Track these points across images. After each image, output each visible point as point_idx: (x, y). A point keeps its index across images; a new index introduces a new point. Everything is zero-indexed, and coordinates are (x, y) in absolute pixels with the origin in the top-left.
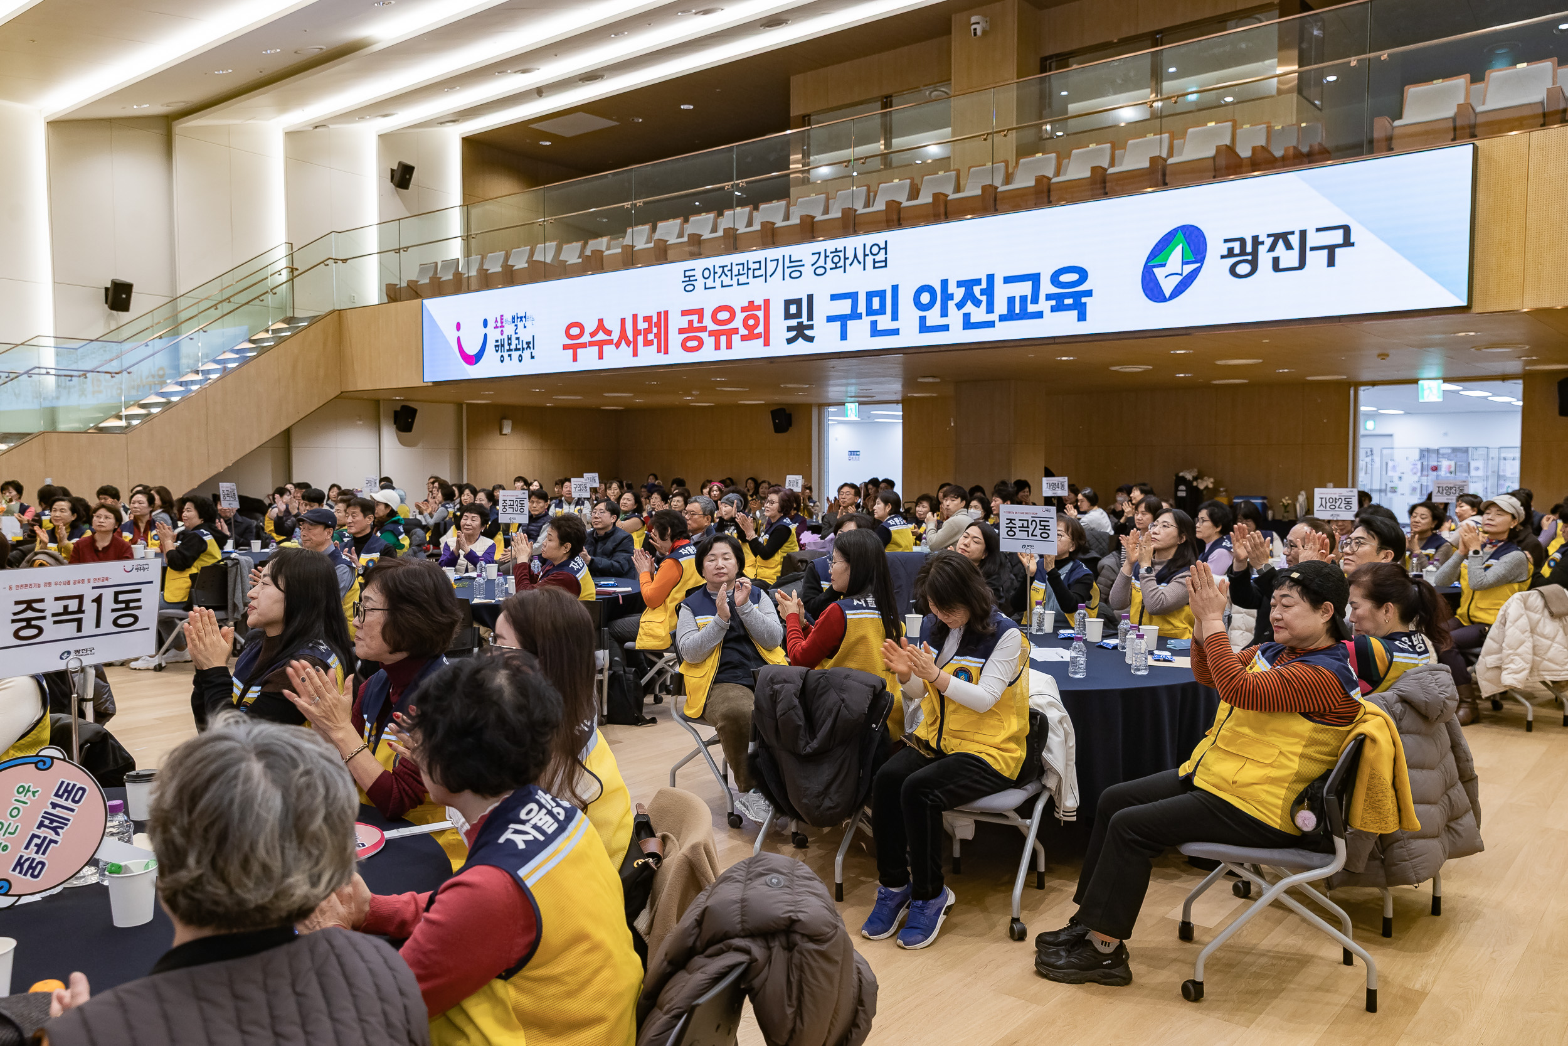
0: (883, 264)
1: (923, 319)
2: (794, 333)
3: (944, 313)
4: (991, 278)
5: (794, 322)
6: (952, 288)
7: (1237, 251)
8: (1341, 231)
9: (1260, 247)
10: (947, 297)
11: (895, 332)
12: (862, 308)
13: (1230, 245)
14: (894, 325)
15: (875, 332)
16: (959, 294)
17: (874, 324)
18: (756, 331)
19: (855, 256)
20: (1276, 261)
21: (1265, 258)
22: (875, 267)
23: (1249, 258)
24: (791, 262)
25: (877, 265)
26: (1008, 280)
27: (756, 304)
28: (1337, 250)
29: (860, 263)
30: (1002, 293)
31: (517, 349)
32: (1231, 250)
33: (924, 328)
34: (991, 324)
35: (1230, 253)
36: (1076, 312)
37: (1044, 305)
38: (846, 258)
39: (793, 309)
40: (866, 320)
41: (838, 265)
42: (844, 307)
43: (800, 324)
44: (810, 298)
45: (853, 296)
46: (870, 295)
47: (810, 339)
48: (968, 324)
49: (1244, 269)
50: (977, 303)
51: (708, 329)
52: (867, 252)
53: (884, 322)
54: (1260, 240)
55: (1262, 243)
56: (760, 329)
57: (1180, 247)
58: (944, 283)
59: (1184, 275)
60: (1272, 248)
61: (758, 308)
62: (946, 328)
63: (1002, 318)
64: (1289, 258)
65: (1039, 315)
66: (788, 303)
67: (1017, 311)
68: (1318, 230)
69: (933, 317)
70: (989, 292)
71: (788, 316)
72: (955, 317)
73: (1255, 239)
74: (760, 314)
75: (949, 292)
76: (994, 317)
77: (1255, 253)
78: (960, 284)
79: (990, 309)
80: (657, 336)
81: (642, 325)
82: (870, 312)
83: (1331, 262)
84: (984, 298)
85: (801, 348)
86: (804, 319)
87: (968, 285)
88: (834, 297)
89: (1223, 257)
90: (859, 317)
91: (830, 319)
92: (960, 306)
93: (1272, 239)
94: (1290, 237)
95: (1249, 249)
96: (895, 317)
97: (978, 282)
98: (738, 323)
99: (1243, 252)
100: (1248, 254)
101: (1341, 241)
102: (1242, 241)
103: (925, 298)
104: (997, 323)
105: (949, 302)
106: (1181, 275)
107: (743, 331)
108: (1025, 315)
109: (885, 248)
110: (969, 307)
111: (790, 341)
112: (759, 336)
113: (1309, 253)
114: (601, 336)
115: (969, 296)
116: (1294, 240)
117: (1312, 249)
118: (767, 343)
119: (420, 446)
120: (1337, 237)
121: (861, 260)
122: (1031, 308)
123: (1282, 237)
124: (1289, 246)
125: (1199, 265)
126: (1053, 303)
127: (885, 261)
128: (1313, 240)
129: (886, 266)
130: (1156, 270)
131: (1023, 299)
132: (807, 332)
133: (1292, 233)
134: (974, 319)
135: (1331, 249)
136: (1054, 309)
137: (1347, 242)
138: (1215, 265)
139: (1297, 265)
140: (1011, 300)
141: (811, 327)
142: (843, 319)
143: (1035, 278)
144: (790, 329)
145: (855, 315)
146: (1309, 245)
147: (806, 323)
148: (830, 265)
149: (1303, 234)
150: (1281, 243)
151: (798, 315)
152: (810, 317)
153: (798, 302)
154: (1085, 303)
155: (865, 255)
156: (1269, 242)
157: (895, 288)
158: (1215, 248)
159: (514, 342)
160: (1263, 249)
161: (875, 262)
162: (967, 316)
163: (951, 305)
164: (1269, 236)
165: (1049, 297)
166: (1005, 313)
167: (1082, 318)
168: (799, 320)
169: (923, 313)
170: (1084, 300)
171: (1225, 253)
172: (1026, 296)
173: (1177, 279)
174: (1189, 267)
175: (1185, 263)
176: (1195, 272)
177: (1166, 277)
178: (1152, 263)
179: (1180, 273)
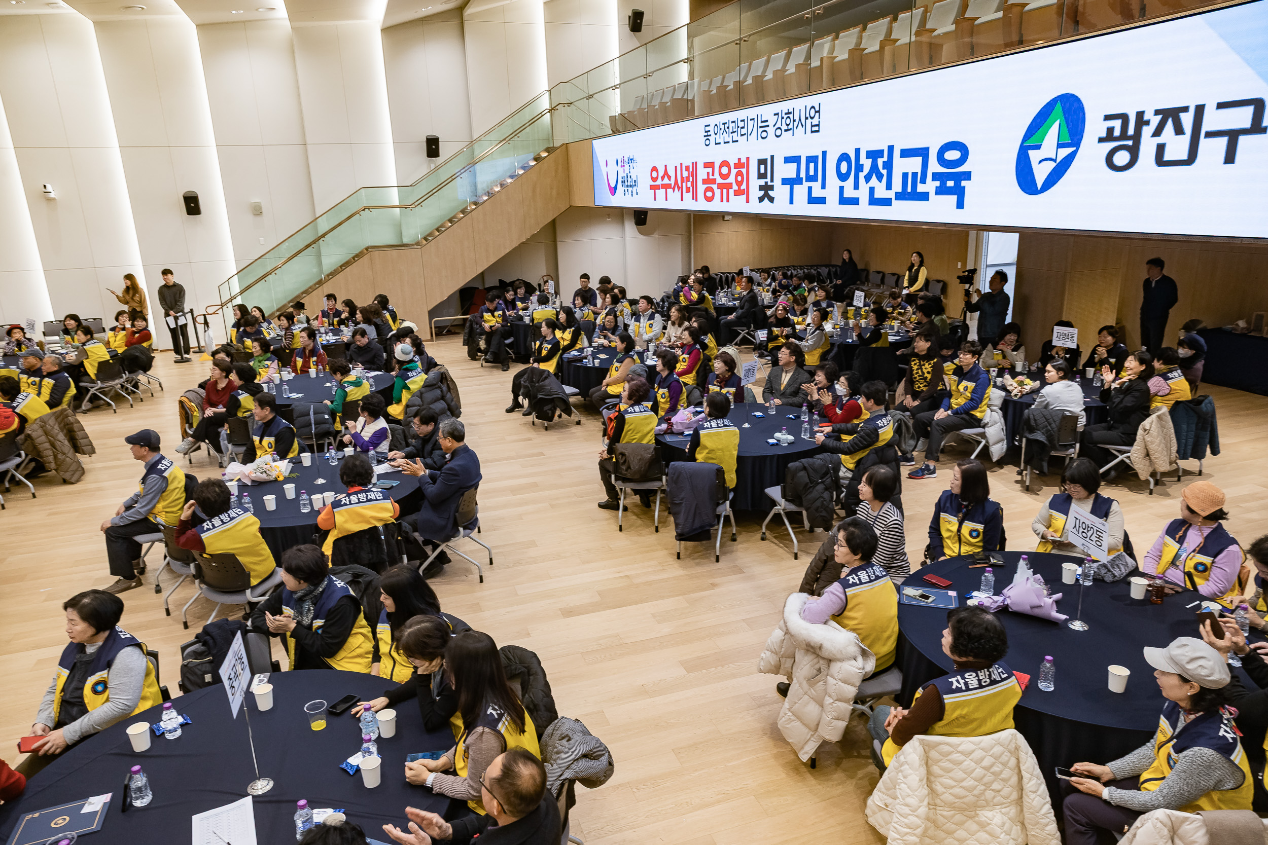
0: (817, 128)
1: (842, 189)
2: (762, 193)
3: (856, 187)
4: (891, 150)
5: (762, 182)
6: (863, 159)
7: (1117, 133)
8: (1251, 110)
9: (1144, 128)
10: (860, 168)
11: (824, 201)
12: (803, 173)
13: (1111, 123)
14: (822, 193)
15: (811, 199)
16: (867, 165)
17: (810, 190)
18: (742, 188)
19: (800, 120)
20: (1161, 148)
21: (1148, 145)
22: (811, 132)
23: (1130, 143)
24: (762, 122)
25: (813, 129)
26: (904, 153)
27: (742, 161)
28: (1242, 139)
29: (803, 126)
30: (899, 167)
31: (631, 186)
32: (1110, 130)
33: (843, 199)
35: (1109, 136)
36: (954, 198)
37: (930, 186)
38: (794, 121)
39: (762, 169)
40: (805, 186)
41: (790, 127)
42: (792, 171)
43: (766, 183)
44: (772, 159)
45: (798, 160)
46: (808, 161)
48: (873, 199)
49: (1122, 158)
50: (880, 177)
51: (718, 182)
52: (808, 115)
53: (816, 189)
54: (1146, 118)
55: (1148, 122)
56: (744, 187)
57: (1056, 125)
58: (857, 152)
59: (1058, 160)
60: (1158, 132)
61: (743, 165)
62: (857, 201)
63: (898, 196)
64: (1177, 147)
66: (759, 163)
67: (909, 190)
68: (1221, 105)
69: (849, 188)
70: (889, 165)
71: (759, 175)
72: (864, 191)
73: (1140, 115)
74: (744, 171)
75: (861, 163)
76: (891, 194)
77: (1137, 136)
78: (869, 155)
79: (889, 187)
80: (692, 185)
81: (685, 174)
82: (808, 177)
83: (1230, 158)
84: (884, 172)
85: (767, 207)
86: (769, 180)
87: (874, 155)
88: (786, 160)
89: (1101, 140)
90: (801, 182)
91: (785, 181)
92: (868, 178)
93: (1159, 117)
94: (1182, 115)
95: (1131, 131)
96: (823, 187)
97: (882, 153)
98: (731, 179)
99: (1124, 135)
100: (1129, 138)
101: (1247, 124)
102: (1124, 118)
103: (844, 167)
104: (893, 200)
105: (860, 173)
106: (1055, 161)
107: (735, 187)
108: (915, 195)
109: (819, 112)
110: (874, 181)
111: (760, 200)
112: (744, 192)
113: (1204, 142)
114: (666, 181)
115: (875, 169)
116: (1187, 120)
117: (1210, 135)
118: (748, 200)
119: (656, 234)
120: (1244, 118)
121: (804, 124)
122: (921, 188)
123: (1172, 115)
124: (1179, 130)
125: (1074, 149)
126: (937, 183)
127: (819, 125)
128: (1213, 120)
129: (819, 131)
130: (1031, 153)
131: (915, 176)
132: (770, 193)
133: (1185, 109)
134: (877, 195)
135: (1233, 136)
136: (938, 191)
137: (1256, 128)
138: (1091, 151)
139: (1184, 156)
140: (905, 177)
141: (772, 188)
142: (791, 183)
143: (925, 153)
144: (760, 188)
145: (798, 181)
146: (1206, 127)
147: (769, 183)
148: (784, 127)
149: (1200, 110)
150: (1169, 125)
151: (765, 175)
152: (772, 178)
153: (765, 162)
154: (964, 187)
155: (806, 118)
156: (1155, 121)
157: (824, 154)
158: (1095, 127)
159: (629, 180)
160: (1147, 131)
161: (812, 126)
162: (872, 190)
163: (862, 175)
164: (1157, 112)
165: (936, 176)
166: (900, 190)
167: (960, 205)
168: (766, 180)
169: (842, 184)
170: (964, 183)
171: (1104, 134)
172: (917, 173)
173: (1051, 165)
174: (1064, 152)
175: (1060, 145)
176: (1070, 159)
177: (1040, 162)
178: (1028, 143)
179: (1054, 158)
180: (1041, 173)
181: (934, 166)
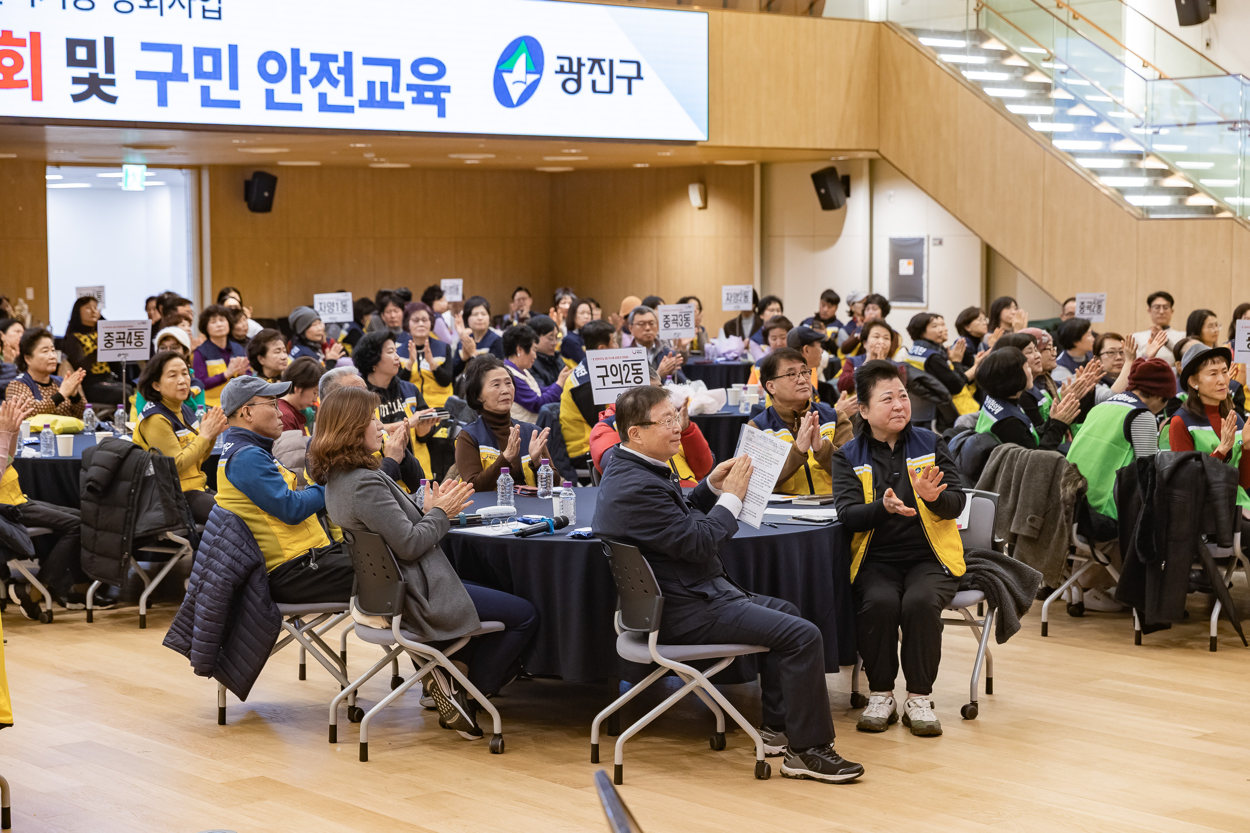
0: (216, 15)
1: (270, 94)
2: (83, 88)
3: (296, 89)
4: (348, 56)
5: (84, 72)
6: (305, 61)
7: (566, 69)
8: (635, 66)
9: (583, 69)
10: (299, 71)
11: (235, 104)
12: (188, 66)
13: (562, 62)
14: (232, 96)
15: (207, 101)
16: (313, 68)
17: (205, 90)
18: (17, 77)
20: (594, 83)
21: (586, 79)
22: (204, 17)
23: (575, 77)
25: (207, 14)
26: (367, 61)
27: (15, 35)
28: (634, 82)
29: (183, 7)
30: (362, 75)
32: (562, 67)
33: (271, 104)
34: (349, 109)
35: (562, 71)
36: (434, 109)
37: (405, 96)
39: (81, 53)
40: (194, 85)
41: (153, 4)
42: (163, 62)
43: (94, 76)
44: (109, 42)
45: (176, 50)
46: (199, 53)
47: (112, 99)
48: (324, 106)
50: (334, 83)
53: (220, 89)
54: (583, 61)
55: (584, 65)
57: (523, 57)
58: (295, 53)
59: (528, 84)
60: (591, 71)
61: (21, 43)
62: (298, 107)
63: (362, 104)
64: (603, 83)
65: (400, 105)
66: (72, 44)
67: (378, 97)
68: (621, 61)
69: (283, 91)
70: (347, 70)
71: (72, 61)
72: (309, 96)
73: (579, 60)
74: (25, 52)
75: (302, 64)
76: (353, 101)
77: (579, 73)
78: (314, 57)
79: (349, 92)
82: (200, 74)
83: (630, 92)
84: (341, 78)
85: (94, 109)
86: (100, 70)
87: (324, 59)
88: (147, 47)
89: (557, 72)
90: (185, 78)
91: (141, 75)
92: (315, 82)
93: (590, 62)
94: (603, 63)
95: (575, 69)
96: (234, 85)
97: (335, 58)
99: (571, 70)
100: (575, 73)
101: (635, 74)
102: (570, 60)
103: (272, 67)
104: (357, 108)
105: (301, 76)
106: (526, 84)
108: (385, 103)
110: (325, 86)
111: (77, 98)
112: (23, 84)
113: (615, 80)
115: (324, 73)
116: (606, 66)
117: (618, 77)
118: (37, 96)
120: (631, 71)
121: (187, 5)
122: (392, 97)
123: (596, 62)
124: (602, 73)
125: (538, 76)
126: (414, 94)
127: (219, 11)
128: (619, 69)
129: (220, 18)
130: (504, 75)
131: (384, 85)
132: (106, 89)
133: (604, 60)
134: (330, 101)
135: (630, 79)
136: (415, 101)
137: (639, 77)
138: (551, 80)
139: (607, 89)
140: (371, 85)
141: (111, 82)
142: (161, 79)
143: (395, 64)
144: (76, 81)
145: (178, 75)
146: (615, 74)
147: (103, 75)
149: (611, 62)
150: (597, 67)
151: (91, 62)
152: (110, 68)
153: (90, 45)
154: (444, 100)
156: (589, 65)
157: (233, 49)
158: (550, 63)
160: (585, 70)
161: (204, 10)
162: (323, 97)
163: (304, 80)
164: (589, 59)
165: (410, 87)
166: (365, 97)
167: (442, 113)
168: (93, 70)
169: (270, 86)
170: (443, 95)
171: (558, 69)
172: (386, 83)
173: (523, 87)
174: (532, 78)
175: (528, 72)
176: (535, 84)
177: (514, 83)
178: (501, 67)
179: (524, 81)
180: (515, 93)
181: (408, 77)
